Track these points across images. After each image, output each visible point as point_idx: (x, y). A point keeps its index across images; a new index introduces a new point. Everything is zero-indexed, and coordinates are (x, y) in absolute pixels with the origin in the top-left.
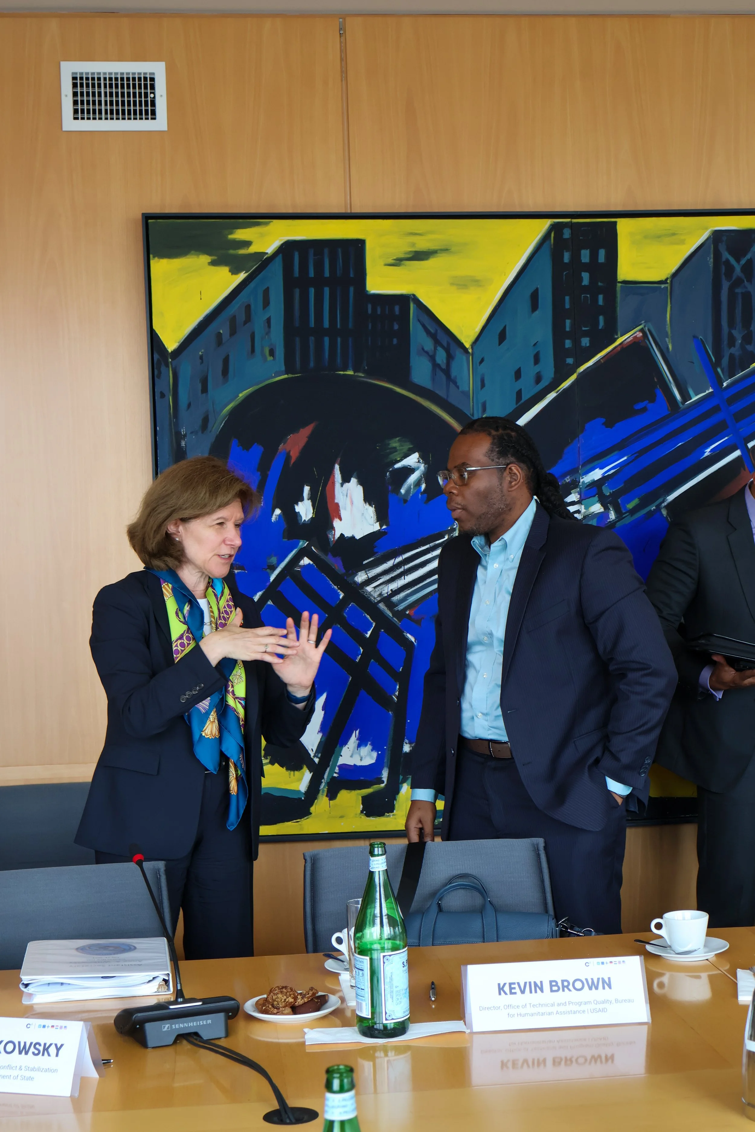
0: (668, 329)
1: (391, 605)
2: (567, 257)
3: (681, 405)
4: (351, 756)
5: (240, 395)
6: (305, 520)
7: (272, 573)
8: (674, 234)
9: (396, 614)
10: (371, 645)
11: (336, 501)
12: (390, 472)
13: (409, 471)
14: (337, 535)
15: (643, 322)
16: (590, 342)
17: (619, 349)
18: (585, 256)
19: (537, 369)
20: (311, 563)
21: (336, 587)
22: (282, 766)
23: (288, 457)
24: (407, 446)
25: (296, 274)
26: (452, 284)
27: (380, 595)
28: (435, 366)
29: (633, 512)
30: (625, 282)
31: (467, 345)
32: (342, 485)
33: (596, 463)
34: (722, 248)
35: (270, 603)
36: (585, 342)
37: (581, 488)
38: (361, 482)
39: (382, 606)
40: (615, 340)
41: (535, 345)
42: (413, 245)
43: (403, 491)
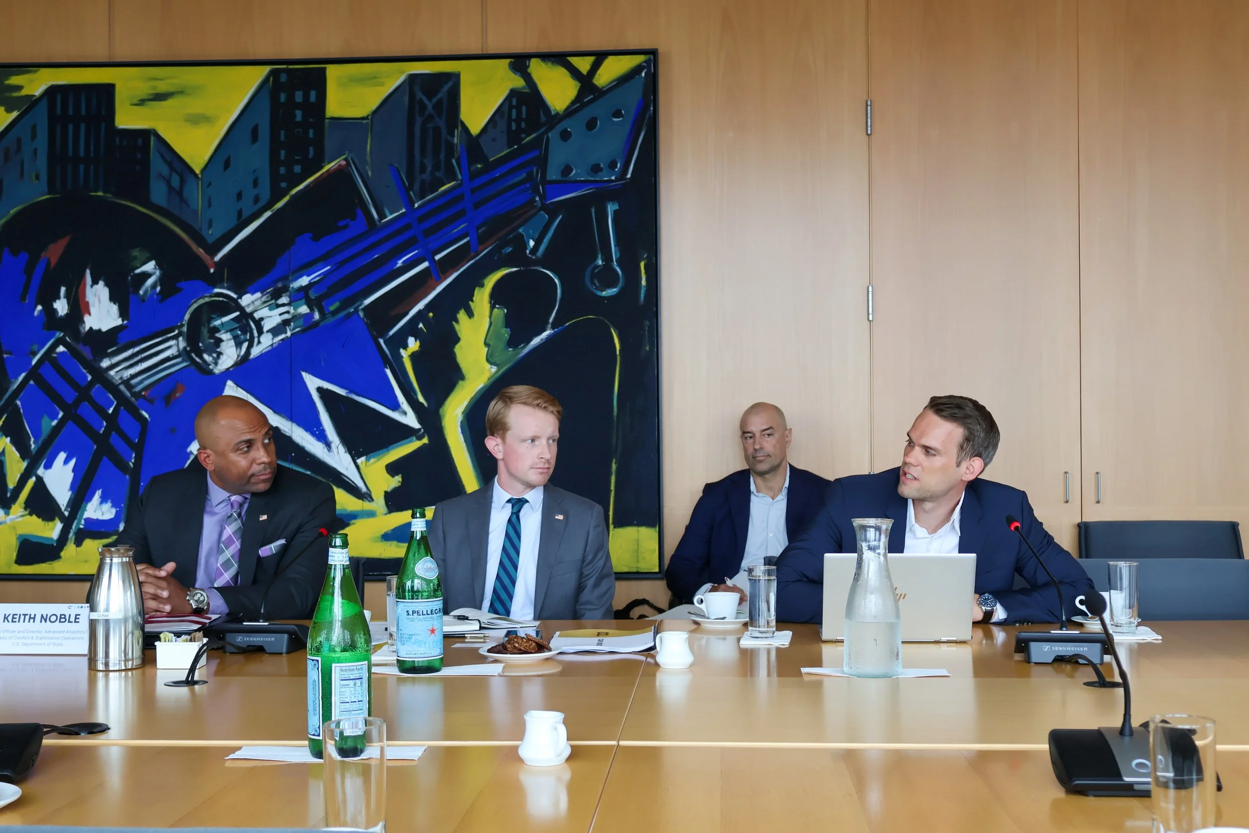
0: (368, 158)
1: (130, 387)
2: (283, 97)
3: (378, 223)
4: (95, 511)
5: (12, 212)
6: (61, 316)
7: (34, 357)
8: (375, 78)
9: (134, 394)
10: (112, 420)
11: (87, 300)
12: (132, 276)
13: (146, 276)
14: (87, 328)
15: (347, 152)
16: (302, 169)
17: (326, 175)
18: (299, 96)
19: (255, 191)
20: (65, 350)
21: (85, 371)
22: (39, 516)
23: (49, 263)
24: (147, 255)
25: (59, 112)
26: (186, 121)
27: (121, 378)
28: (171, 189)
29: (334, 313)
30: (332, 118)
31: (198, 171)
32: (92, 286)
33: (304, 271)
34: (417, 89)
35: (32, 382)
36: (297, 169)
37: (290, 293)
38: (107, 285)
39: (122, 387)
40: (322, 168)
41: (255, 171)
42: (154, 88)
43: (141, 292)
